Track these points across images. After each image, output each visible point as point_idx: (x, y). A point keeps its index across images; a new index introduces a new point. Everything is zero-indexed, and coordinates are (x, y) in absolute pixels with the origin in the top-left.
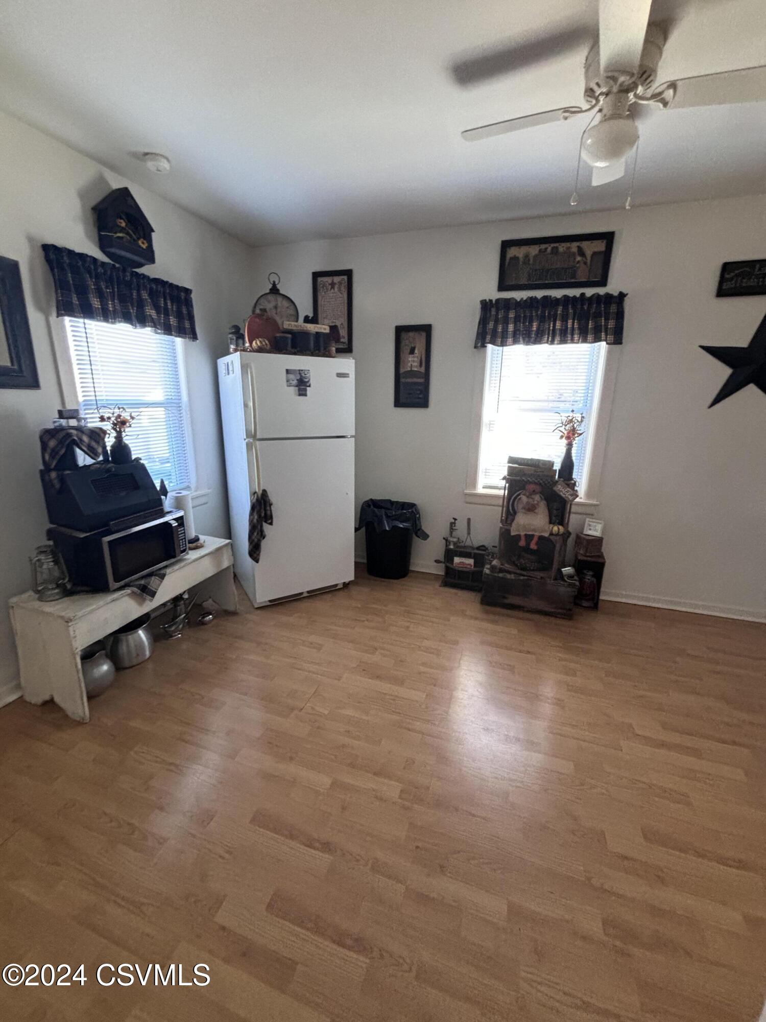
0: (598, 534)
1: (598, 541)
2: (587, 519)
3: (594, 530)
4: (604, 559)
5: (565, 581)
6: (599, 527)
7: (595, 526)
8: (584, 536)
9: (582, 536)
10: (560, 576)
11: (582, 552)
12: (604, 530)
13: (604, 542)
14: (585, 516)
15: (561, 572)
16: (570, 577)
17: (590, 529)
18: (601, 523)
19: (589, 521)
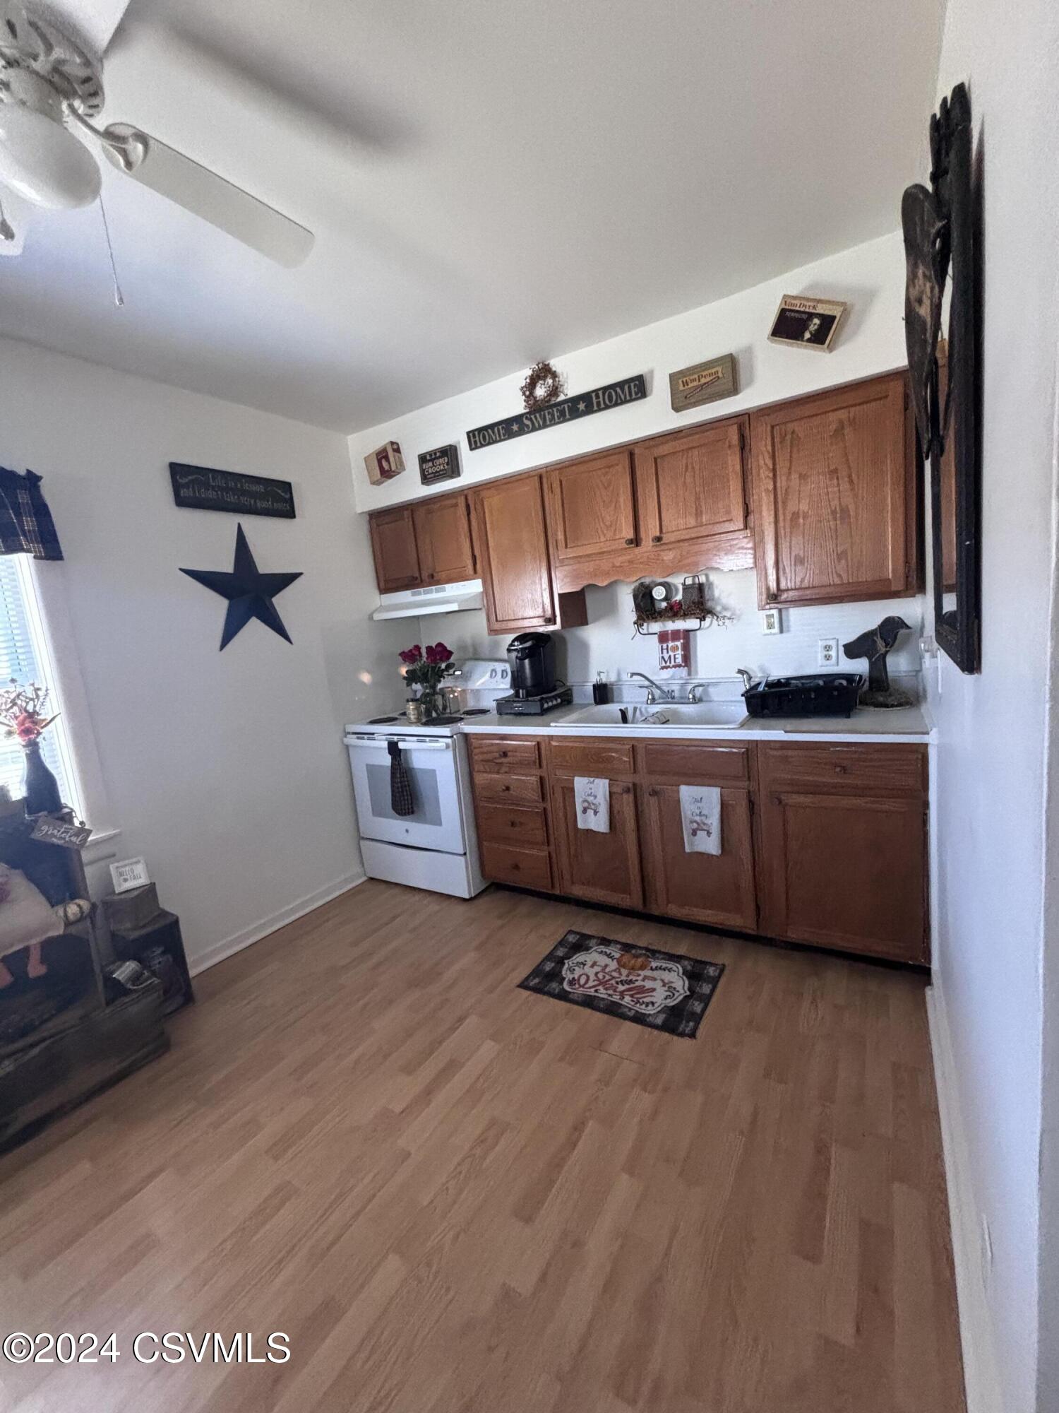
0: (143, 880)
1: (149, 892)
2: (112, 868)
3: (132, 878)
4: (172, 915)
5: (130, 991)
6: (140, 869)
7: (132, 871)
8: (123, 896)
9: (116, 898)
10: (116, 990)
11: (128, 925)
12: (150, 872)
13: (158, 888)
14: (102, 863)
15: (117, 981)
16: (136, 978)
17: (126, 880)
18: (137, 862)
19: (117, 868)
